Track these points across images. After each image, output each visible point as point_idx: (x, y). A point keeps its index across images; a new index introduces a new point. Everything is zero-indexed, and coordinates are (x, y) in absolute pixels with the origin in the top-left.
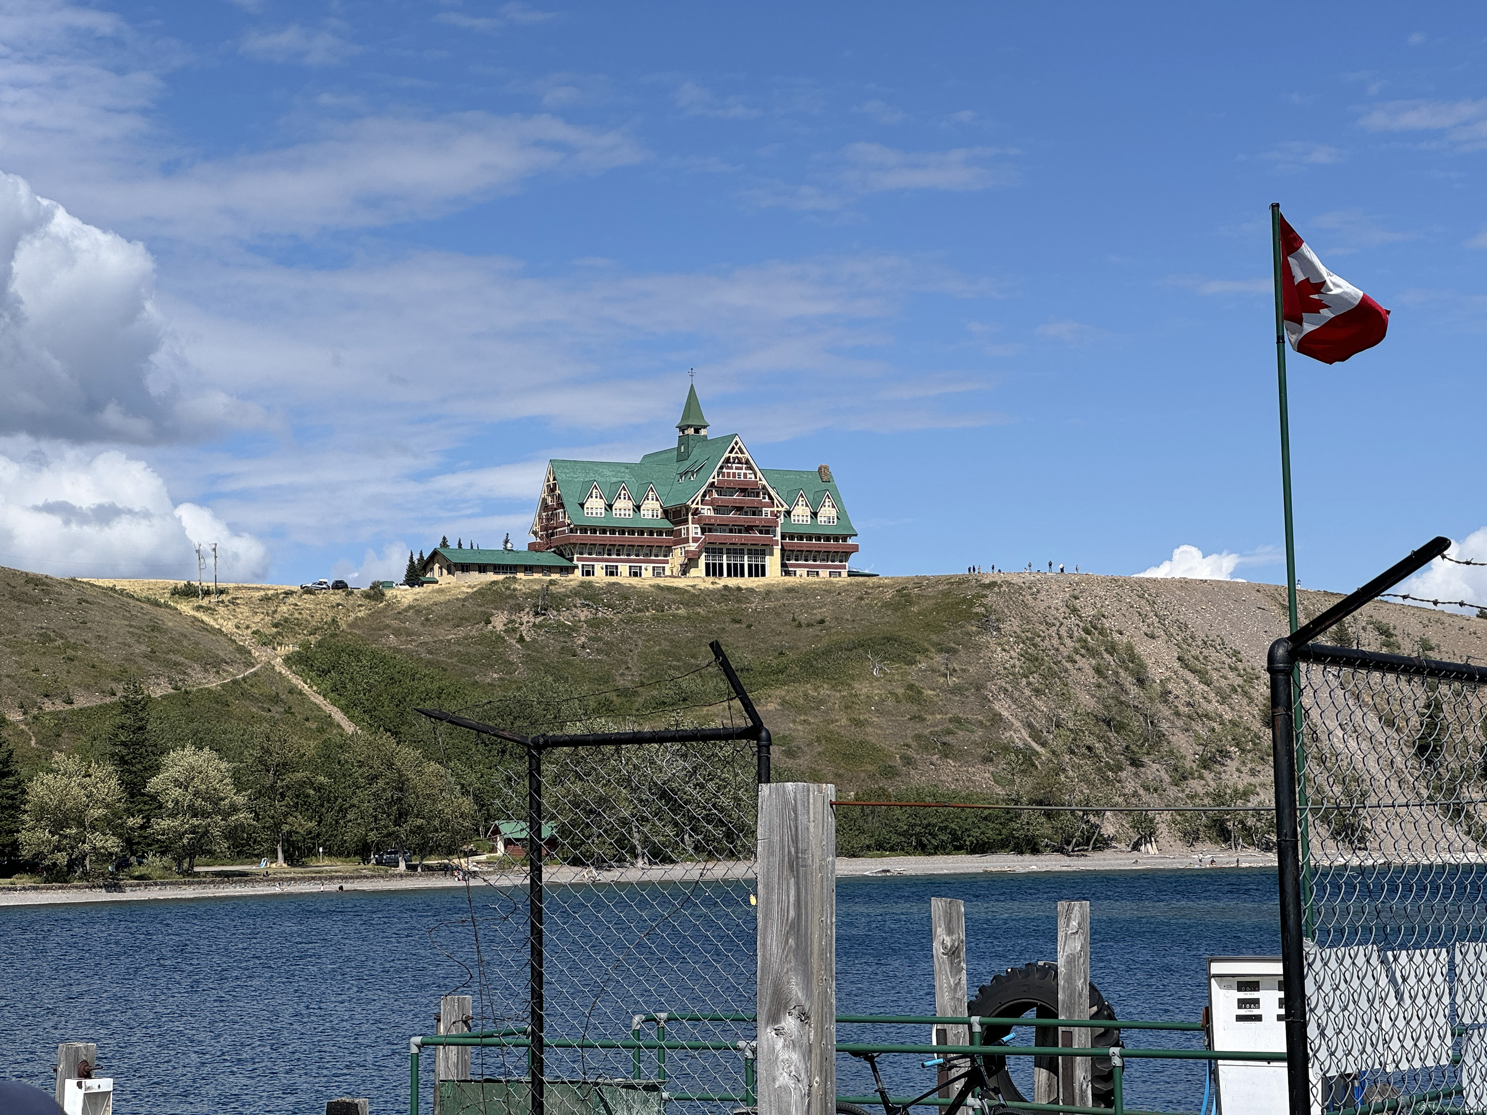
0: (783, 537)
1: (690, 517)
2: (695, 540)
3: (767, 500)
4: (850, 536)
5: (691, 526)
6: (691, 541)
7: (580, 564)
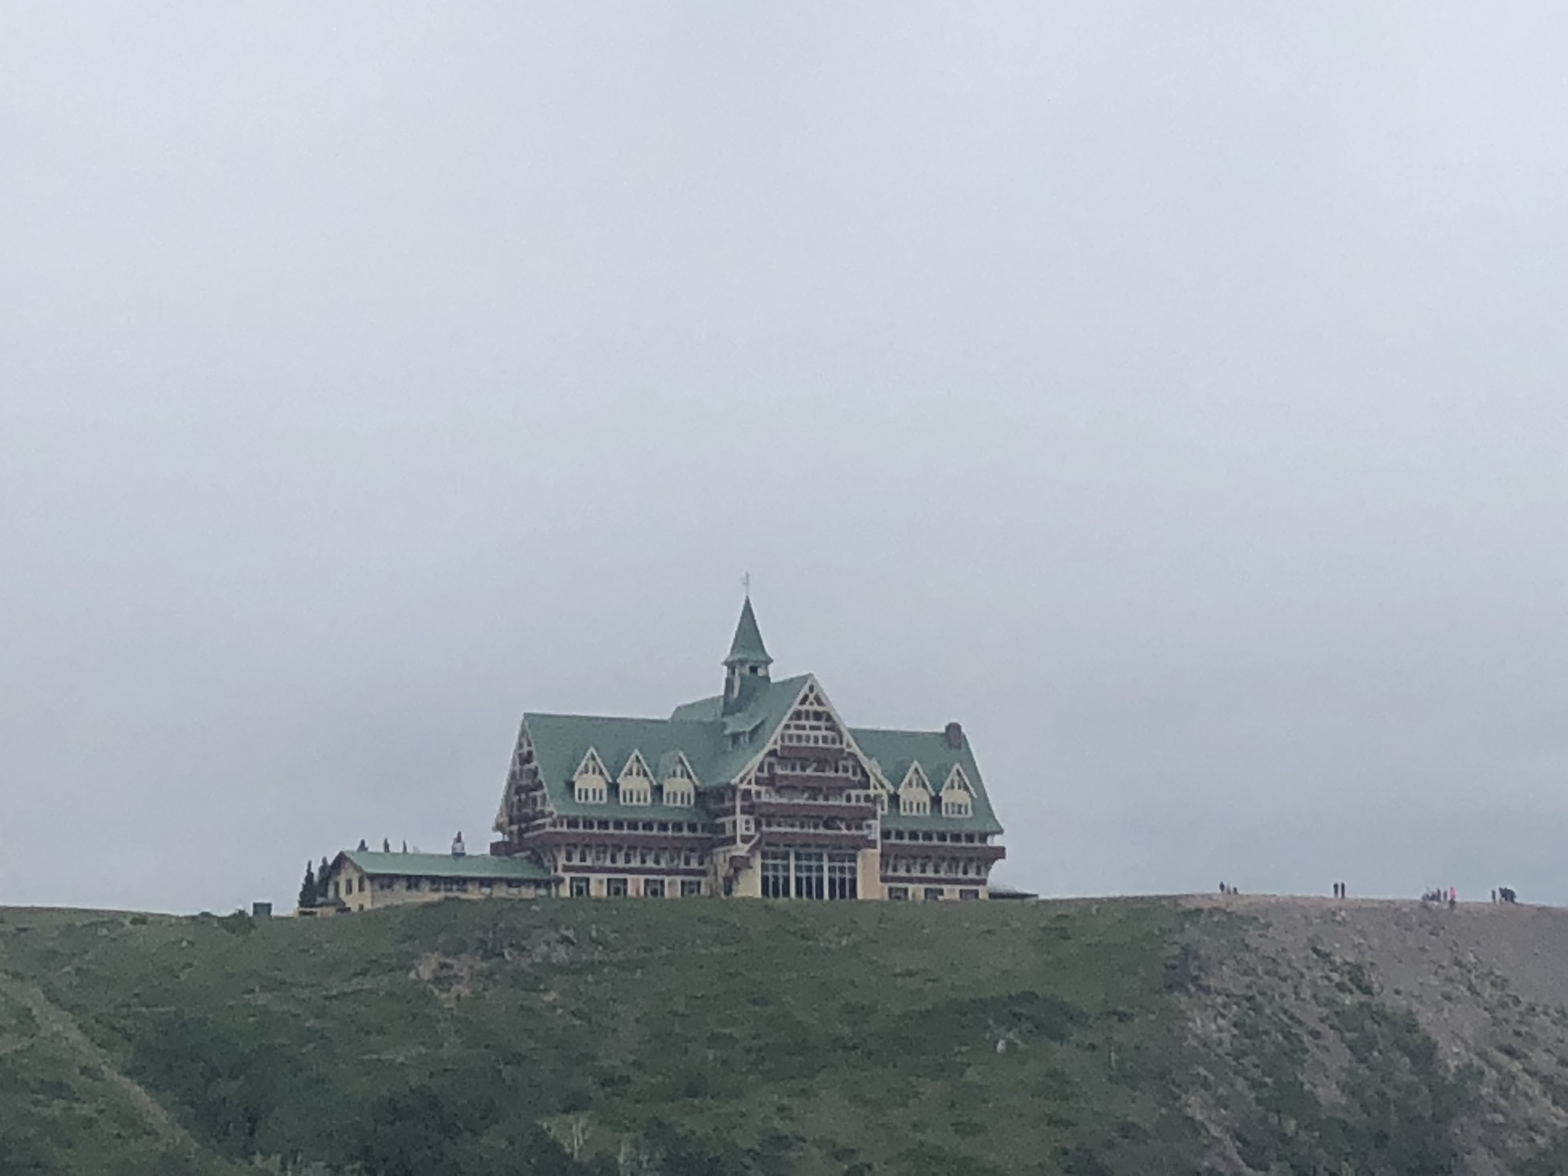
0: (886, 835)
1: (738, 803)
2: (746, 839)
3: (859, 777)
4: (993, 833)
5: (740, 818)
6: (738, 840)
7: (567, 877)
